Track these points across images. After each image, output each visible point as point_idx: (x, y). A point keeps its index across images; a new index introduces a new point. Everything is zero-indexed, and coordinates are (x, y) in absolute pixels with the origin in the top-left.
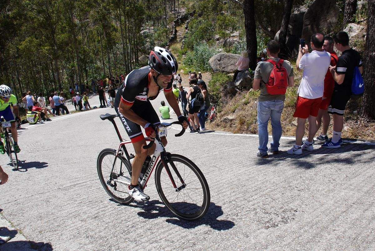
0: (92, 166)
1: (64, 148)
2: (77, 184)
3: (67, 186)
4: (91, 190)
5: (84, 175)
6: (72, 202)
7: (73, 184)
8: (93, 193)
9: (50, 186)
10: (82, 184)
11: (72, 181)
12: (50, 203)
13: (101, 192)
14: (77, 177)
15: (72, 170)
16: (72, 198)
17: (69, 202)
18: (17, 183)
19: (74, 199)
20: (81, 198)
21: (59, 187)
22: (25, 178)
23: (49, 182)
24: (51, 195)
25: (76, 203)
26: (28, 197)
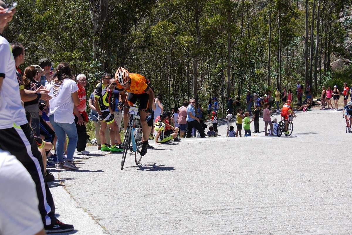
0: (250, 193)
2: (225, 209)
3: (208, 209)
4: (250, 218)
6: (216, 228)
7: (217, 208)
8: (254, 222)
9: (181, 207)
10: (234, 211)
11: (216, 205)
12: (181, 225)
13: (269, 223)
14: (225, 202)
16: (217, 224)
17: (212, 228)
18: (128, 198)
19: (220, 226)
20: (234, 226)
21: (195, 209)
22: (140, 195)
24: (182, 216)
25: (225, 230)
26: (145, 215)
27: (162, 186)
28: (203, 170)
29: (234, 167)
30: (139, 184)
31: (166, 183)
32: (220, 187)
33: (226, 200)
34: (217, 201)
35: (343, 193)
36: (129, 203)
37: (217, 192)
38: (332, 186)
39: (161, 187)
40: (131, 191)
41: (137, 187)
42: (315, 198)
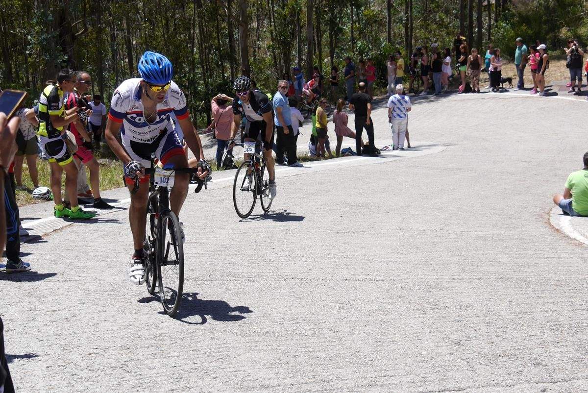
1: (237, 278)
5: (288, 381)
14: (267, 382)
15: (256, 356)
18: (91, 374)
23: (182, 384)
27: (159, 332)
28: (244, 274)
29: (303, 260)
30: (116, 328)
31: (166, 323)
32: (267, 332)
33: (270, 379)
34: (254, 381)
35: (485, 351)
36: (91, 387)
37: (259, 350)
38: (472, 325)
39: (156, 337)
40: (98, 351)
41: (110, 336)
42: (433, 366)
